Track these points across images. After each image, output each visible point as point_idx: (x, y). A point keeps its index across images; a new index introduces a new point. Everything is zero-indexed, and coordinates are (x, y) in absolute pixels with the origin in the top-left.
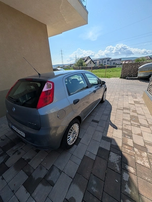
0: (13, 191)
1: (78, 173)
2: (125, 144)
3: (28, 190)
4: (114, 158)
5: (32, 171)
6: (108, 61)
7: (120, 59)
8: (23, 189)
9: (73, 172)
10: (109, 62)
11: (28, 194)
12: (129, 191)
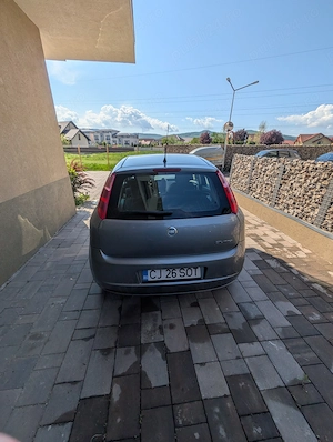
0: (238, 358)
1: (267, 292)
2: (266, 248)
3: (251, 342)
4: (273, 263)
5: (225, 326)
6: (114, 136)
7: (136, 136)
8: (242, 346)
9: (262, 295)
10: (117, 139)
11: (256, 344)
12: (306, 279)
